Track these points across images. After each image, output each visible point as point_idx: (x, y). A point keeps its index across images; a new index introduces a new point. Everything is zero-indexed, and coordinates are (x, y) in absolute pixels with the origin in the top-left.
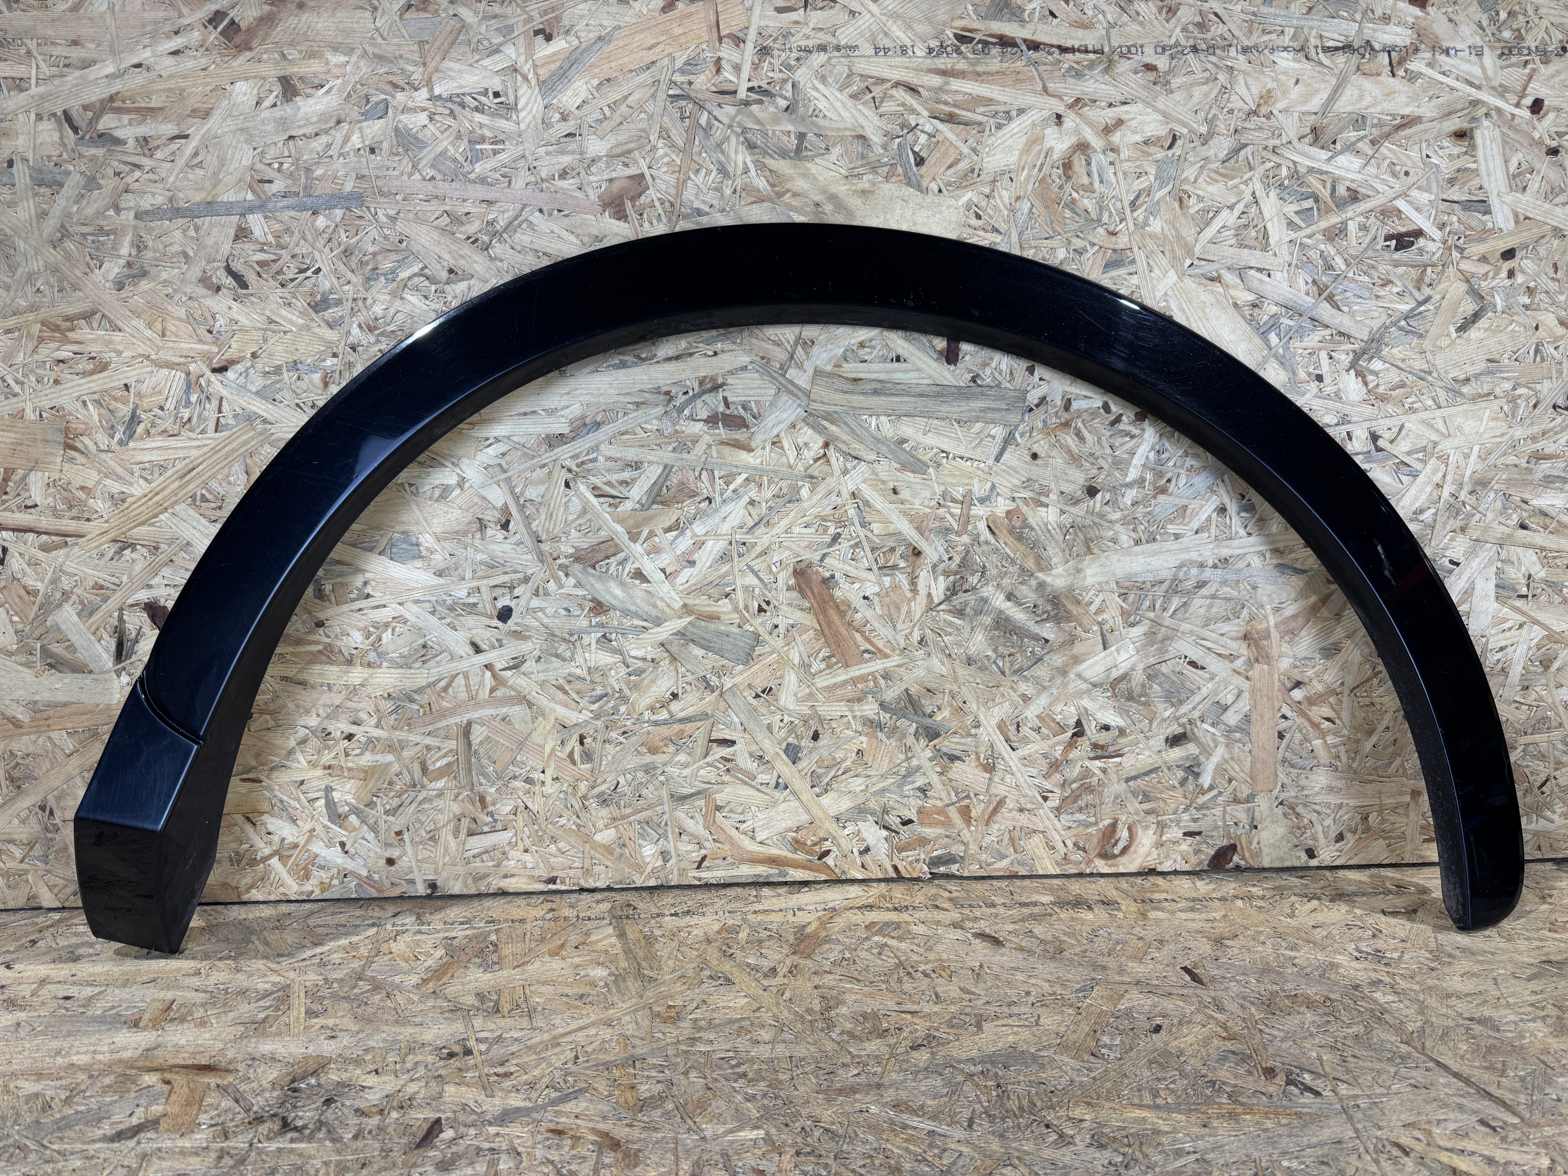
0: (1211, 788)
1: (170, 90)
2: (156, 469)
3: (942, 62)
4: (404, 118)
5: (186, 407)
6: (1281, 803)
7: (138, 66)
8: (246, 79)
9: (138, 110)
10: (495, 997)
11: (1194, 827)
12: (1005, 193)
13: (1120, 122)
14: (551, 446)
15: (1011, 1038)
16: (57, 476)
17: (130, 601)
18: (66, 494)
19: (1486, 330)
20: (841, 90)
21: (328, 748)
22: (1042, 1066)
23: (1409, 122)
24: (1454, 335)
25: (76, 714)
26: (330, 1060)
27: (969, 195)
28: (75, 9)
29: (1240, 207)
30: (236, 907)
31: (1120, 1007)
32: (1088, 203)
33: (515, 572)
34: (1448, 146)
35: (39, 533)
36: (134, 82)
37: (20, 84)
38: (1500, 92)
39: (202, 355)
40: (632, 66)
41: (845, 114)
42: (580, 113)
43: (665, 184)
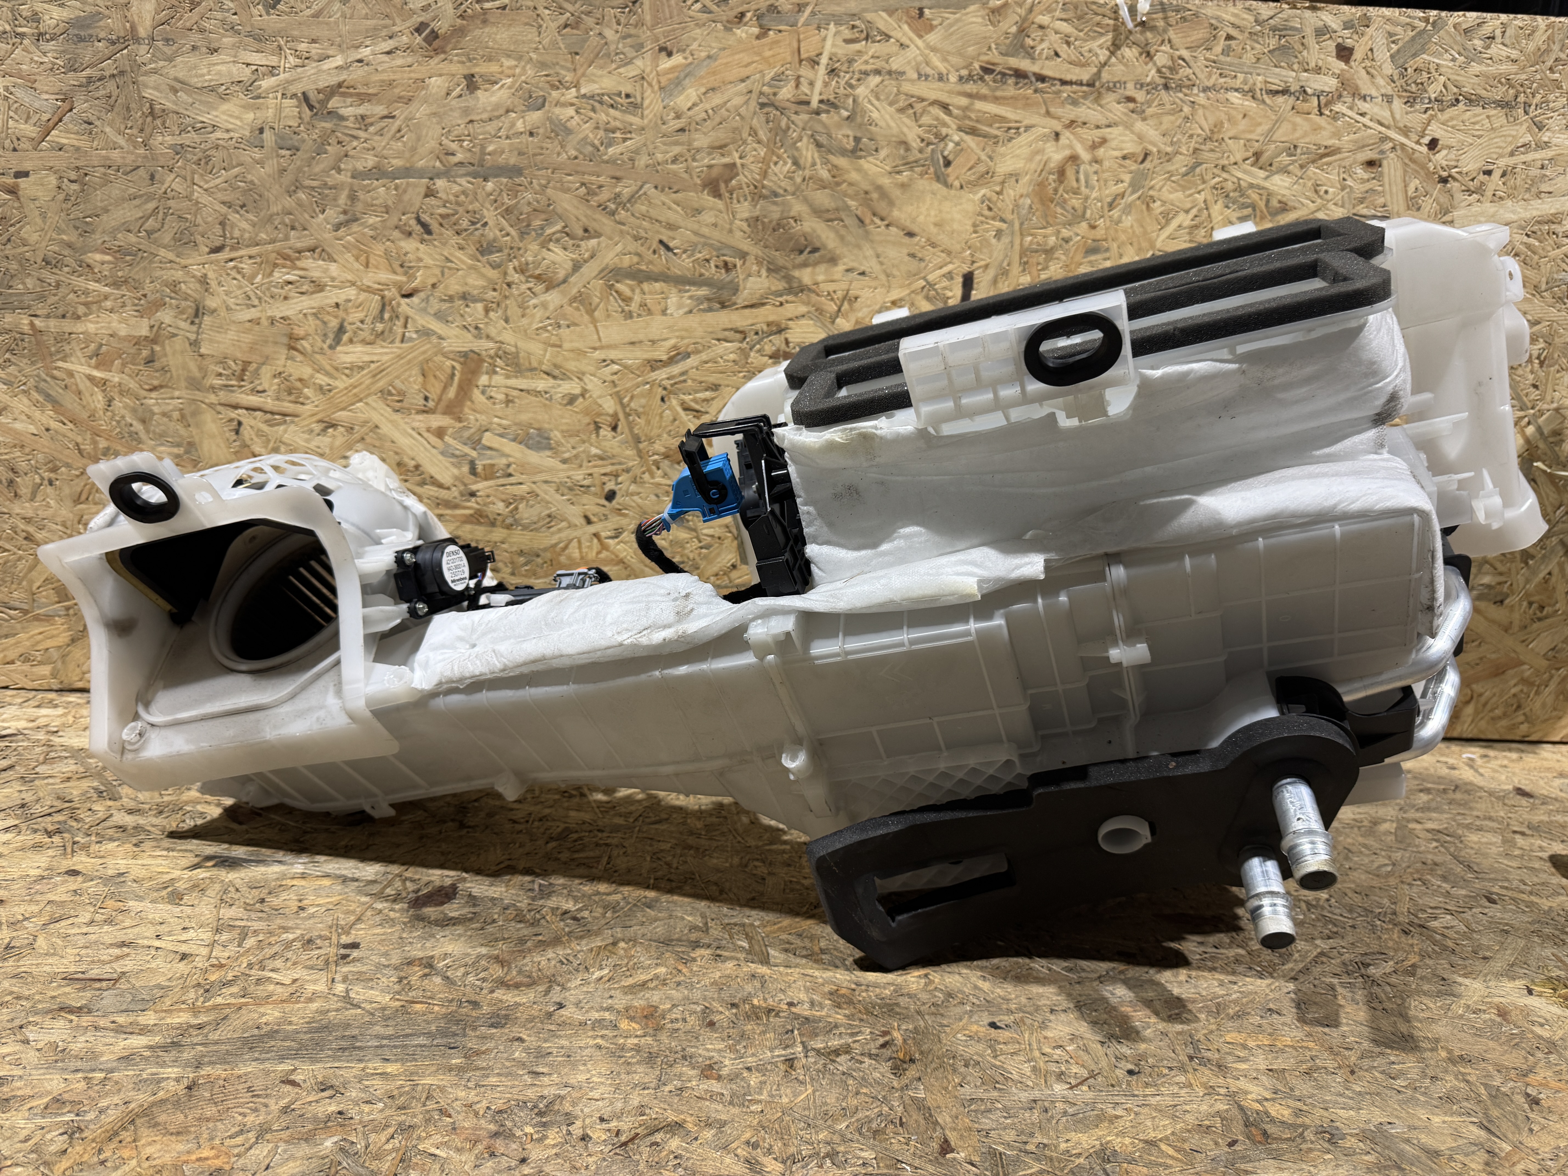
1: (383, 81)
2: (356, 369)
3: (970, 87)
4: (557, 110)
7: (360, 61)
8: (441, 75)
9: (358, 95)
12: (1011, 192)
13: (1104, 141)
14: (653, 369)
16: (282, 370)
20: (891, 104)
23: (1330, 152)
27: (983, 192)
28: (316, 15)
29: (1194, 212)
32: (1075, 202)
33: (620, 463)
34: (1360, 172)
35: (266, 412)
36: (357, 74)
37: (272, 71)
38: (1405, 131)
39: (395, 283)
40: (731, 79)
41: (893, 124)
42: (690, 113)
43: (752, 171)
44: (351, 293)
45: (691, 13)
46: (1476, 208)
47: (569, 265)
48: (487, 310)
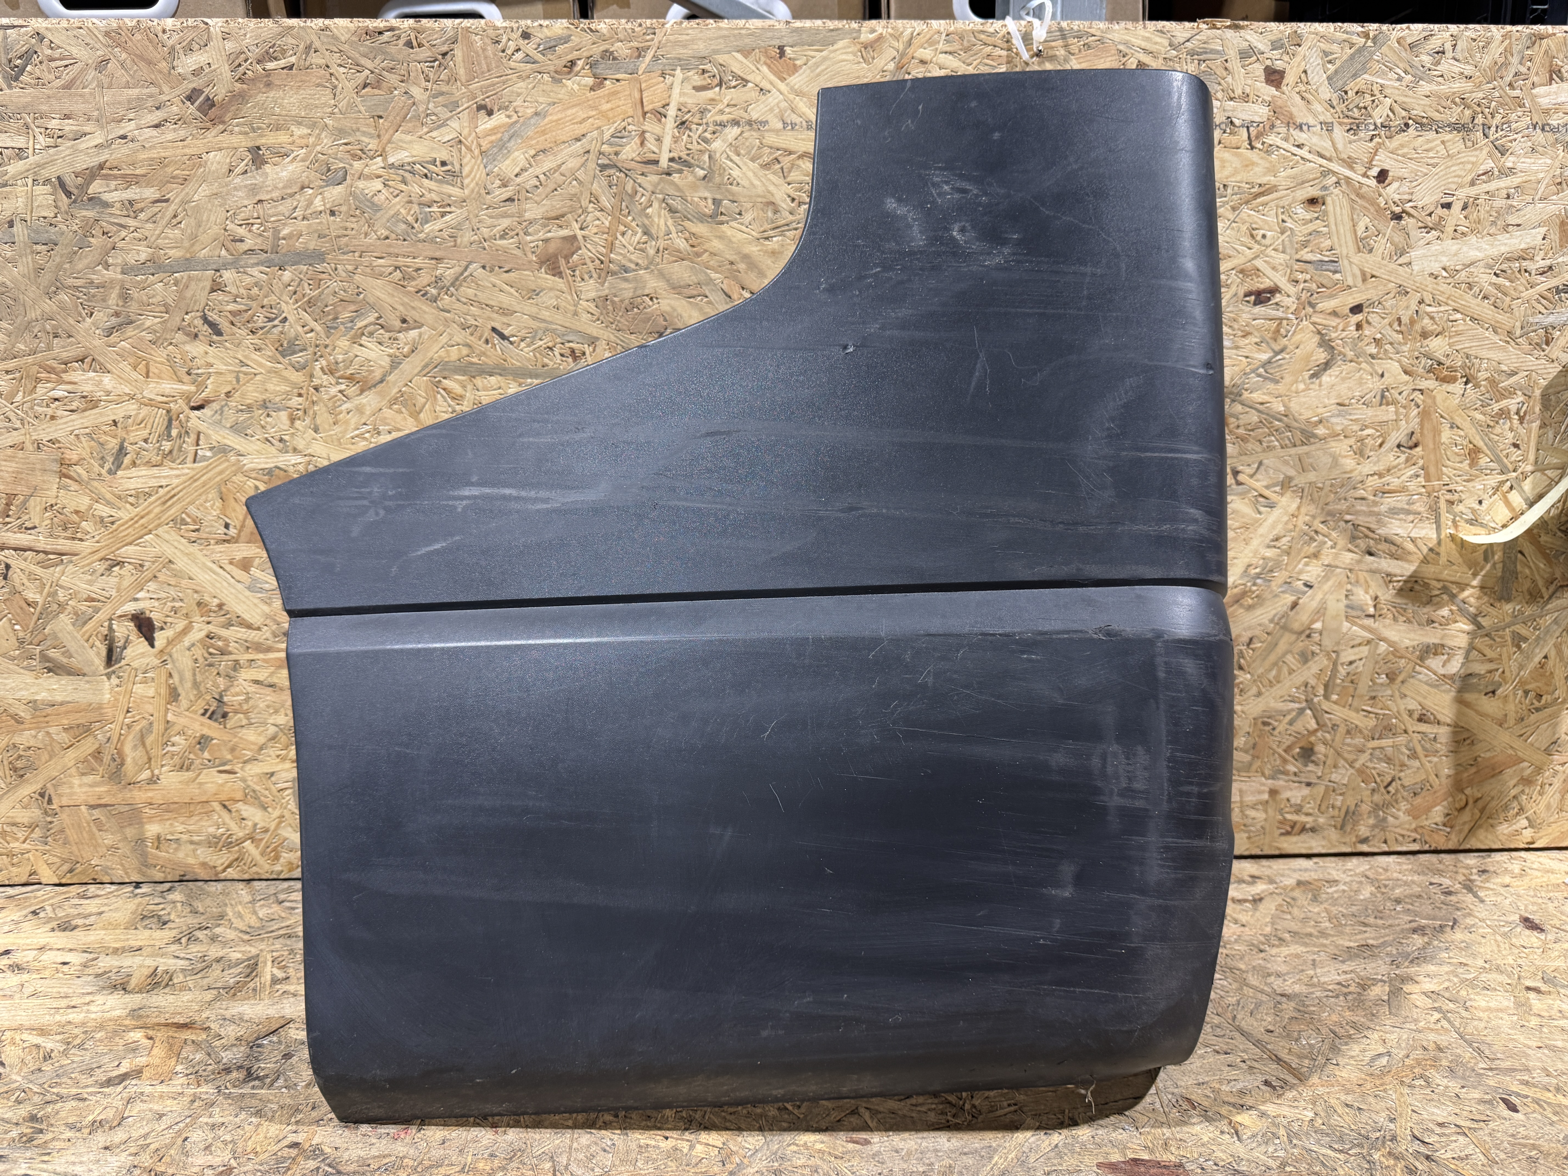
1: (152, 159)
2: (141, 495)
4: (361, 184)
5: (167, 440)
7: (123, 137)
8: (220, 149)
9: (124, 176)
16: (53, 502)
17: (119, 613)
18: (61, 517)
19: (1337, 376)
20: (753, 160)
23: (1266, 190)
24: (1308, 381)
25: (71, 712)
26: (290, 1021)
28: (68, 86)
30: (214, 884)
34: (1301, 212)
35: (38, 552)
36: (121, 151)
37: (20, 153)
38: (1350, 163)
39: (182, 394)
40: (565, 139)
41: (757, 182)
42: (518, 180)
43: (596, 244)
44: (131, 408)
45: (512, 64)
46: (1436, 247)
47: (385, 362)
48: (292, 420)
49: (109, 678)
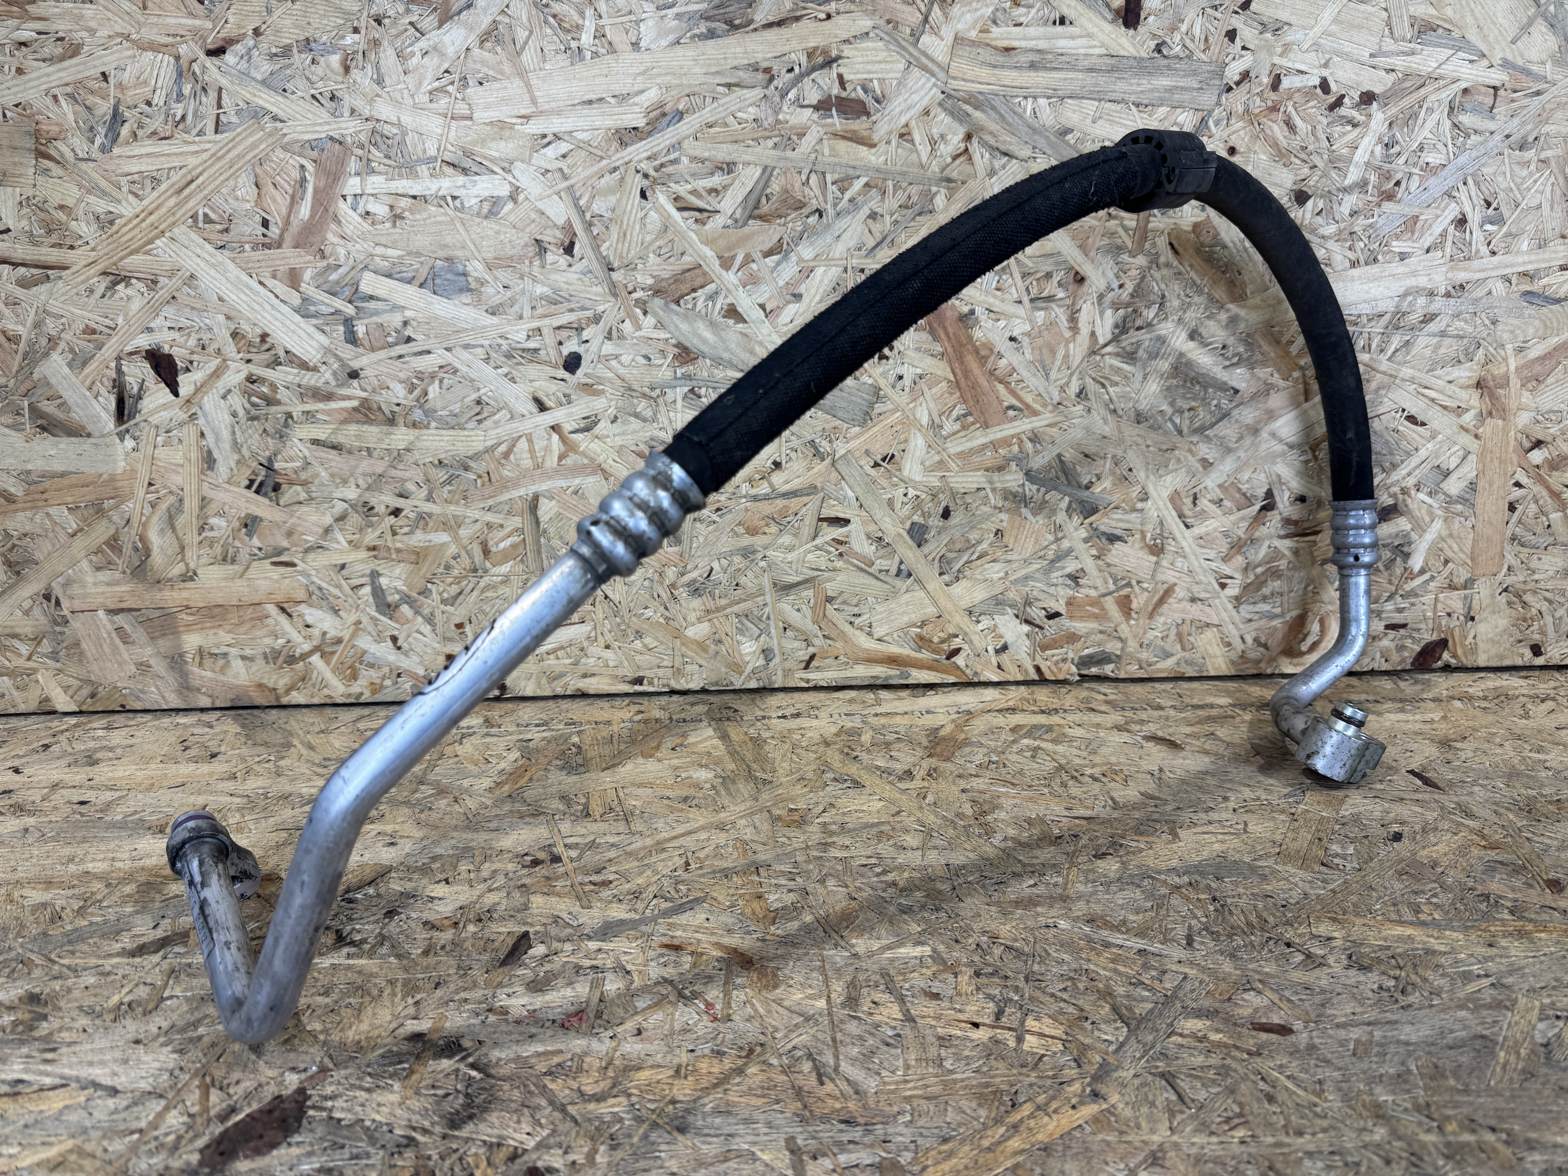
0: (1422, 572)
5: (178, 101)
6: (1506, 590)
10: (583, 801)
11: (1398, 618)
15: (1217, 846)
17: (129, 348)
18: (43, 215)
21: (370, 525)
22: (1264, 877)
25: (76, 486)
26: (389, 869)
30: (274, 712)
31: (1342, 813)
49: (122, 440)
